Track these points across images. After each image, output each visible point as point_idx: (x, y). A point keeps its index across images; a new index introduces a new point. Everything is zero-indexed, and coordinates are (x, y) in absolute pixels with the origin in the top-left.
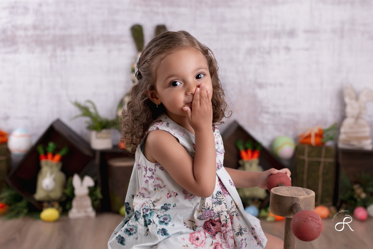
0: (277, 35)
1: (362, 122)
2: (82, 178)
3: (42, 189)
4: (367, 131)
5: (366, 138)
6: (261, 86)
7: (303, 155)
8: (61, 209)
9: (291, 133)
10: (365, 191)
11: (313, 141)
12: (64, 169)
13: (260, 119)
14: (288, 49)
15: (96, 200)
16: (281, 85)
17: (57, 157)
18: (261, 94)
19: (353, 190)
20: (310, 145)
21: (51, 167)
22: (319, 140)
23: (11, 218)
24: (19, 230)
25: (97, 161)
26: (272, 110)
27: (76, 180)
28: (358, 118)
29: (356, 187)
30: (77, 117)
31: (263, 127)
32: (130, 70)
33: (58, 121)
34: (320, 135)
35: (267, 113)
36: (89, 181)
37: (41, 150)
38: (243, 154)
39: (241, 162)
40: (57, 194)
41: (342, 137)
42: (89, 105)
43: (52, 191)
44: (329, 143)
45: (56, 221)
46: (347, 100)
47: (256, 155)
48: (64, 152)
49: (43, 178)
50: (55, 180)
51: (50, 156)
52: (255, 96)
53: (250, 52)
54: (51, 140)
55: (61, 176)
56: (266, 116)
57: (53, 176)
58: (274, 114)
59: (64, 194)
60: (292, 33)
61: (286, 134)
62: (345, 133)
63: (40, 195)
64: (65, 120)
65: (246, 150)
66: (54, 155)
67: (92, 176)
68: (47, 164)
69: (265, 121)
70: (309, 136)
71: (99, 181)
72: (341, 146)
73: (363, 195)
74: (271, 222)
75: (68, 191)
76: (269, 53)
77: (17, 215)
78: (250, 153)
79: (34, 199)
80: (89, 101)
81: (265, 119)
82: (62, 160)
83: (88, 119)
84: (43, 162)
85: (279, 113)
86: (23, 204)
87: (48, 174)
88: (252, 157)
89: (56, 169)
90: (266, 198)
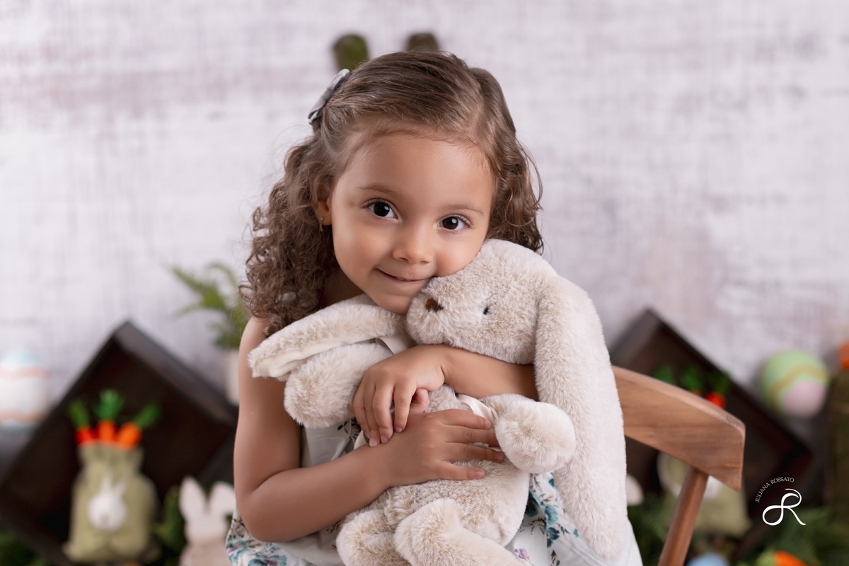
0: (764, 51)
2: (207, 488)
3: (90, 526)
6: (720, 204)
9: (813, 341)
12: (147, 470)
13: (722, 304)
14: (797, 93)
16: (780, 199)
17: (130, 433)
18: (721, 228)
21: (113, 462)
26: (755, 274)
27: (190, 494)
30: (184, 311)
31: (730, 326)
33: (128, 326)
35: (740, 284)
36: (226, 500)
37: (79, 414)
40: (133, 542)
42: (218, 276)
43: (118, 532)
48: (147, 416)
49: (91, 496)
50: (125, 499)
51: (106, 430)
52: (703, 236)
53: (687, 104)
54: (109, 385)
55: (142, 490)
56: (737, 294)
57: (120, 488)
58: (761, 288)
59: (154, 539)
60: (807, 46)
61: (800, 344)
63: (81, 545)
64: (147, 323)
66: (118, 428)
68: (99, 455)
69: (736, 309)
75: (166, 531)
76: (741, 106)
79: (65, 558)
80: (217, 266)
81: (734, 301)
82: (145, 441)
83: (216, 317)
84: (88, 449)
85: (778, 285)
87: (106, 484)
89: (128, 468)
90: (748, 533)
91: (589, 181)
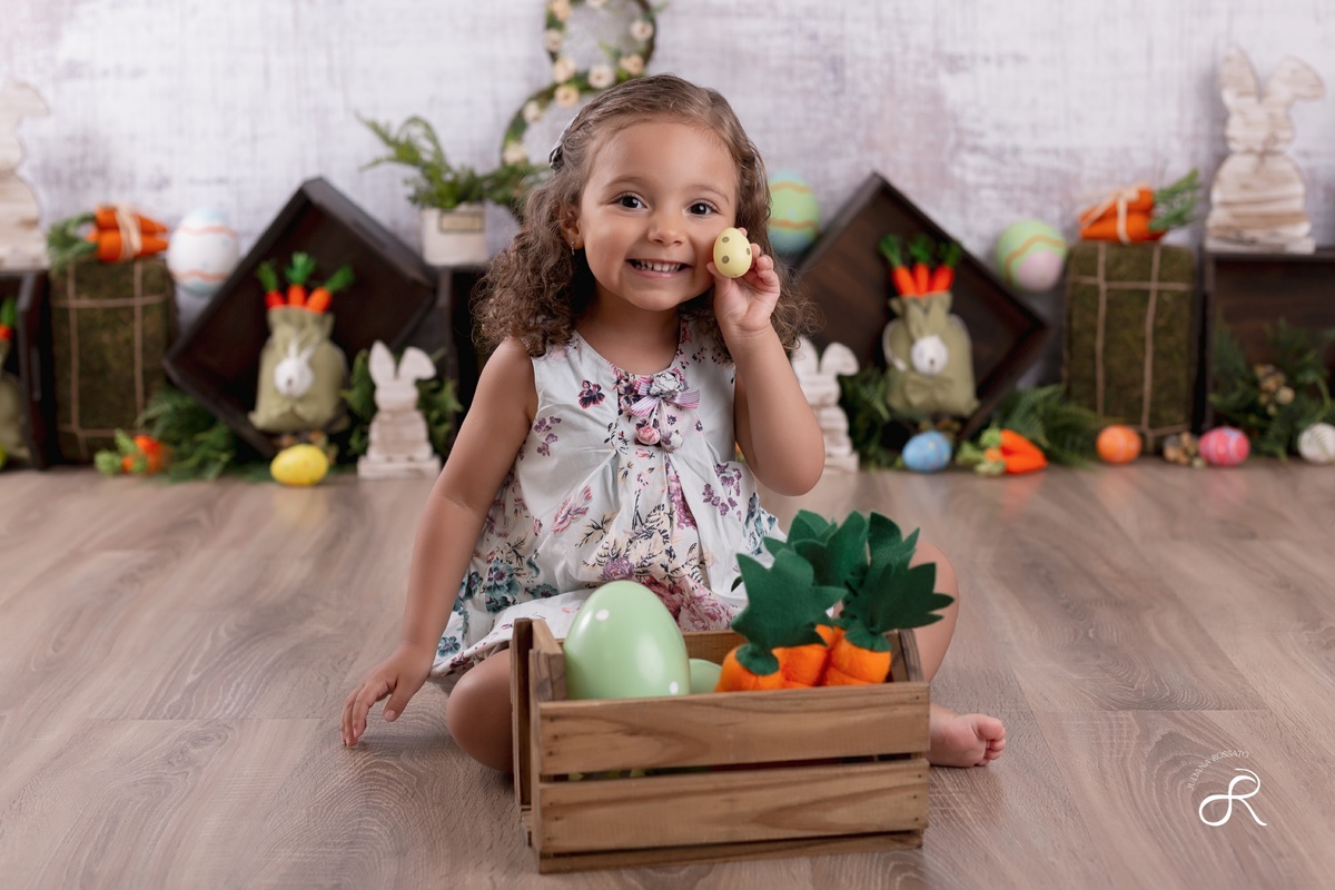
1: (1278, 165)
2: (397, 353)
3: (276, 391)
4: (1295, 196)
5: (1293, 218)
6: (954, 64)
7: (1094, 273)
8: (334, 451)
9: (1056, 212)
10: (1291, 383)
11: (1122, 227)
12: (338, 337)
13: (956, 171)
15: (440, 421)
16: (1019, 58)
17: (320, 297)
18: (955, 90)
19: (1255, 383)
20: (1114, 241)
21: (302, 326)
22: (1139, 223)
23: (182, 477)
24: (209, 506)
25: (444, 299)
26: (992, 140)
28: (1265, 153)
29: (1261, 371)
30: (377, 162)
31: (964, 195)
32: (541, 23)
33: (320, 181)
34: (1143, 208)
35: (975, 149)
36: (419, 364)
37: (268, 276)
38: (903, 276)
39: (895, 304)
40: (321, 409)
41: (1218, 217)
42: (416, 132)
43: (302, 399)
44: (1176, 238)
45: (318, 484)
46: (1229, 97)
47: (943, 280)
48: (339, 280)
49: (278, 361)
50: (311, 364)
51: (296, 294)
52: (936, 98)
54: (300, 250)
55: (332, 356)
56: (973, 160)
57: (306, 354)
58: (998, 155)
59: (344, 407)
61: (1039, 215)
62: (1226, 204)
63: (266, 413)
64: (342, 182)
65: (911, 265)
66: (308, 291)
67: (428, 350)
68: (287, 319)
69: (971, 178)
70: (1110, 214)
71: (452, 361)
72: (1213, 245)
73: (1286, 395)
74: (989, 476)
75: (354, 397)
77: (199, 470)
78: (923, 274)
79: (249, 424)
80: (414, 120)
81: (969, 168)
82: (334, 306)
83: (412, 172)
84: (276, 313)
85: (1016, 151)
86: (216, 436)
87: (293, 348)
88: (931, 287)
89: (317, 334)
90: (976, 412)
91: (813, 37)
